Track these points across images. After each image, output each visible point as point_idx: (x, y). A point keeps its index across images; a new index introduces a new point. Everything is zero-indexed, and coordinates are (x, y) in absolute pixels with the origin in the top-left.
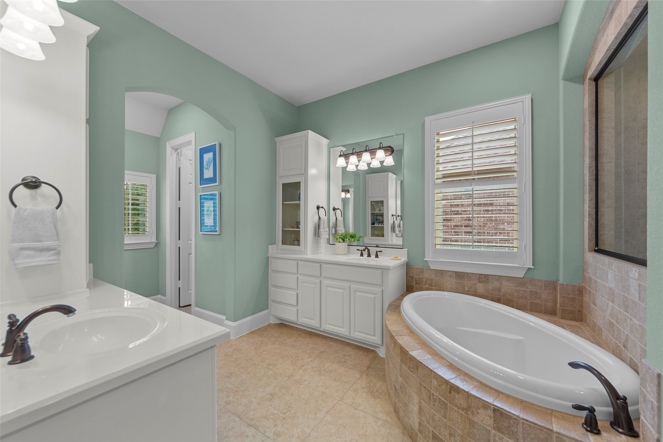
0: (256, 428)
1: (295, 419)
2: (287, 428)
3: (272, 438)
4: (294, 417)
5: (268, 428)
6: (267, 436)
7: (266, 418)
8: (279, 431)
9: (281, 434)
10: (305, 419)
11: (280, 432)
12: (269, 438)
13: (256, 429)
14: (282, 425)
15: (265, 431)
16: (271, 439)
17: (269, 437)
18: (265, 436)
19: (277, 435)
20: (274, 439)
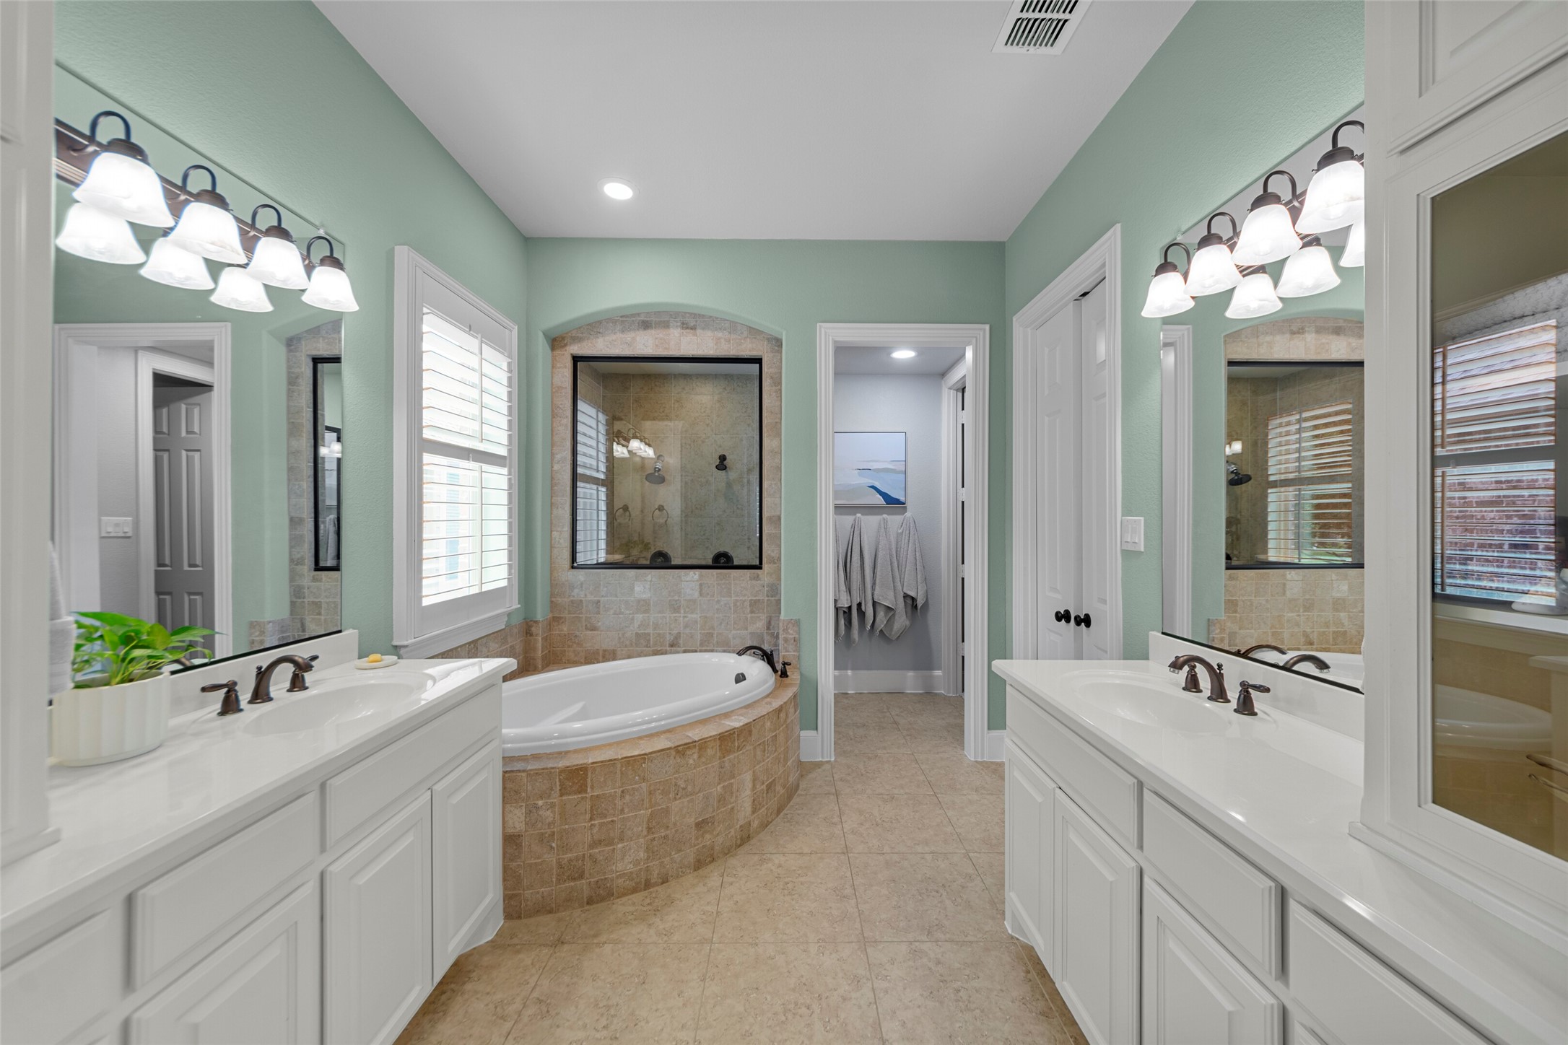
0: (877, 1026)
1: (807, 980)
2: (834, 978)
3: (869, 984)
4: (805, 984)
5: (860, 1007)
6: (874, 993)
7: (845, 1031)
8: (849, 984)
9: (852, 977)
10: (794, 966)
11: (850, 982)
12: (873, 988)
13: (880, 1024)
14: (835, 990)
15: (869, 1006)
16: (873, 985)
17: (873, 990)
18: (877, 998)
19: (858, 981)
20: (868, 979)
